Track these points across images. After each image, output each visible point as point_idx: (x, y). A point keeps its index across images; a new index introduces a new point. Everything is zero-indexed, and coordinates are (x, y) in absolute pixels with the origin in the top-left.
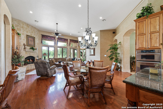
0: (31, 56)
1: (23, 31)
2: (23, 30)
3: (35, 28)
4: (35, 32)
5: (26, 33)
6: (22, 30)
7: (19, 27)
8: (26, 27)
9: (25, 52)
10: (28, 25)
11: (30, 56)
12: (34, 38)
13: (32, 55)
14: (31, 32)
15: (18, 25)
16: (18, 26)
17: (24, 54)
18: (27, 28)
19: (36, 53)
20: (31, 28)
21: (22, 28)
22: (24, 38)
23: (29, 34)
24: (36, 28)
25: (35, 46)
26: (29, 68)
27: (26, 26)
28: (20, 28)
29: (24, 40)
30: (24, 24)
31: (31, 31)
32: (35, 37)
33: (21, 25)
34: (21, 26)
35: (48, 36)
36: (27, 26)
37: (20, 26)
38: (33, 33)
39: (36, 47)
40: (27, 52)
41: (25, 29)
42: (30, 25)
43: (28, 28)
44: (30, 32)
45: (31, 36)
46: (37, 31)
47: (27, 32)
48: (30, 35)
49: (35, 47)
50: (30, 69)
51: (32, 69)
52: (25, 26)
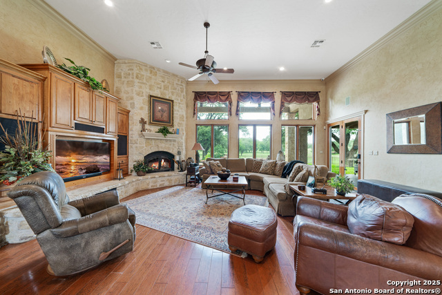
0: (161, 150)
1: (141, 87)
2: (140, 84)
3: (174, 75)
4: (175, 85)
5: (148, 90)
6: (136, 84)
7: (131, 76)
8: (149, 75)
9: (143, 140)
10: (153, 69)
11: (157, 150)
12: (170, 103)
13: (163, 147)
14: (162, 87)
15: (129, 71)
16: (129, 74)
17: (143, 147)
18: (151, 78)
19: (176, 144)
20: (163, 77)
21: (137, 77)
22: (142, 105)
23: (157, 93)
24: (177, 76)
25: (173, 123)
26: (148, 184)
27: (149, 72)
28: (133, 78)
29: (141, 108)
30: (144, 68)
31: (162, 83)
32: (172, 101)
33: (136, 71)
34: (135, 75)
35: (209, 93)
36: (151, 73)
37: (133, 74)
38: (170, 90)
39: (176, 127)
40: (150, 141)
41: (144, 81)
42: (159, 70)
43: (153, 77)
44: (159, 86)
45: (162, 97)
46: (179, 83)
47: (151, 87)
48: (159, 96)
49: (172, 126)
50: (150, 187)
51: (158, 187)
52: (146, 74)
